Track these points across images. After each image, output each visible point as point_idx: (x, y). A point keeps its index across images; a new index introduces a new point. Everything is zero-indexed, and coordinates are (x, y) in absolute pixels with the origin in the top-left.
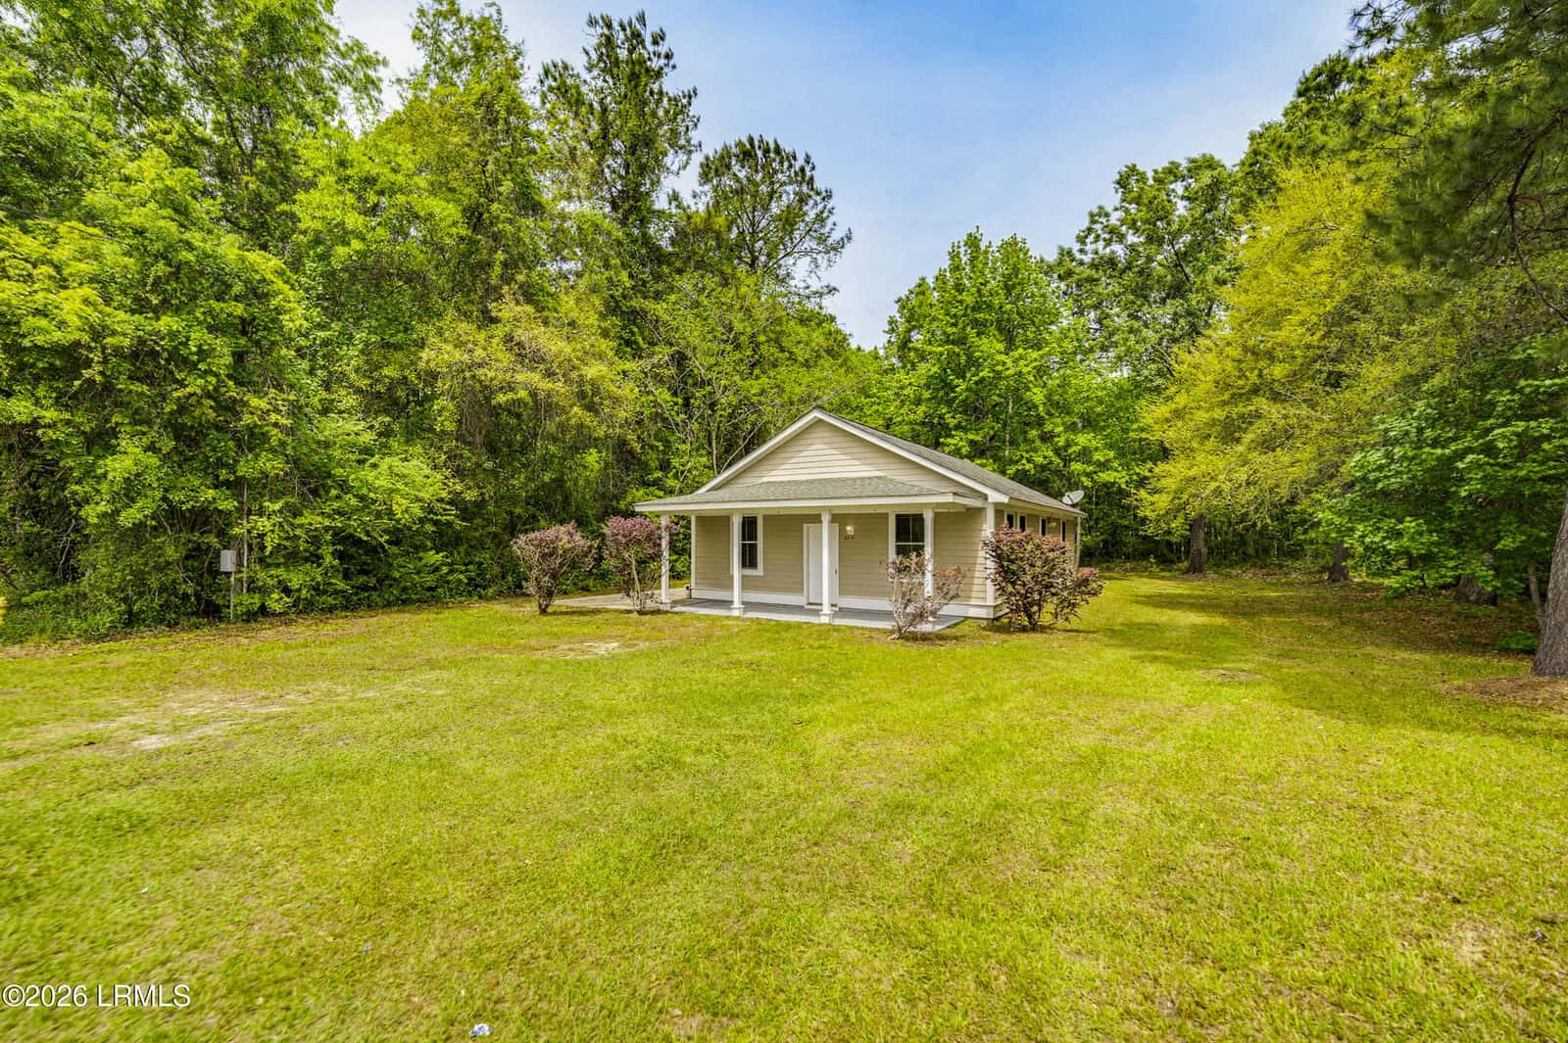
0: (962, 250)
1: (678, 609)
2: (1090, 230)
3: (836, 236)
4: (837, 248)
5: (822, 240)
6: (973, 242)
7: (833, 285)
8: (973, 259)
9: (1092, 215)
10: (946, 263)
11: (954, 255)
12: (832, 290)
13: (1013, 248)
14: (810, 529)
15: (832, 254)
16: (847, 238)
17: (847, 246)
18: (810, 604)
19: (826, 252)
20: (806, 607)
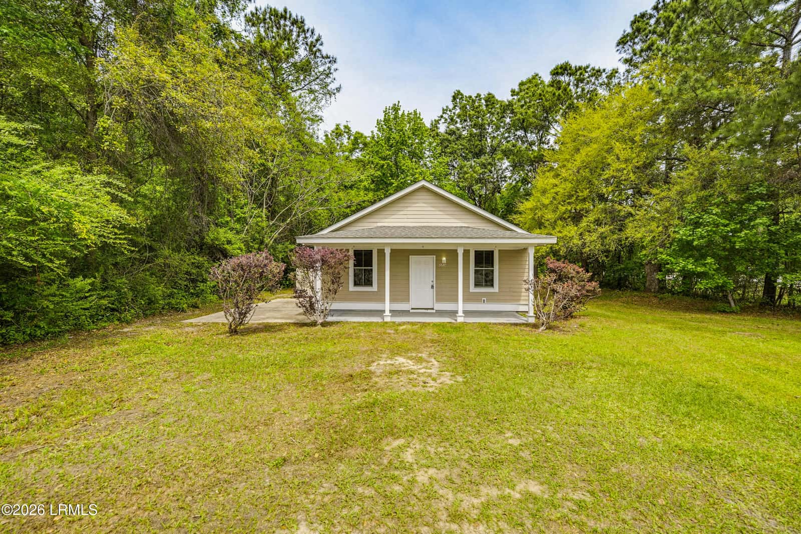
0: (391, 111)
2: (442, 117)
3: (332, 87)
4: (330, 94)
5: (324, 86)
6: (396, 108)
8: (396, 117)
9: (443, 110)
10: (381, 116)
11: (386, 112)
13: (415, 117)
14: (413, 259)
15: (328, 96)
16: (338, 89)
17: (337, 94)
18: (412, 309)
19: (325, 94)
20: (411, 311)
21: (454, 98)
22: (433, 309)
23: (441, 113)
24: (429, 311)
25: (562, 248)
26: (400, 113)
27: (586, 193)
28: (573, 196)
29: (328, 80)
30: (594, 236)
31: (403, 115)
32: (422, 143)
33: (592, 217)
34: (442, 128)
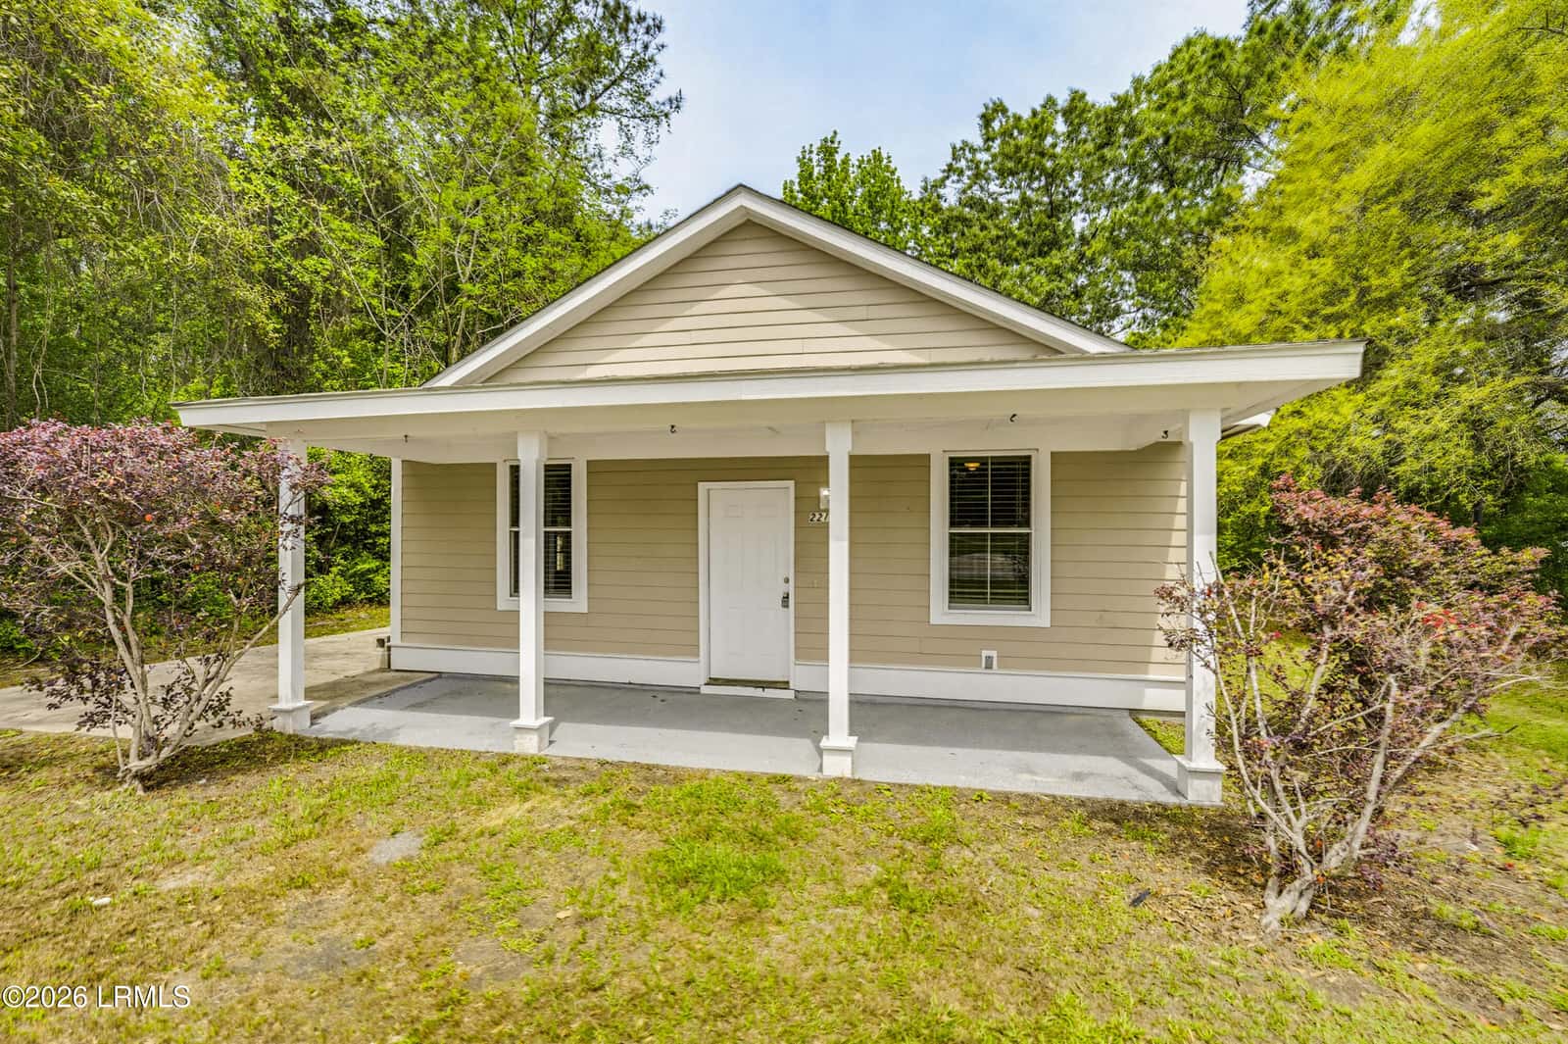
0: (815, 157)
1: (345, 720)
4: (656, 116)
5: (640, 96)
6: (828, 150)
7: (646, 181)
8: (829, 169)
9: (955, 149)
10: (793, 173)
11: (804, 162)
12: (644, 189)
13: (877, 167)
14: (713, 496)
15: (652, 122)
16: (676, 102)
17: (674, 116)
18: (713, 682)
19: (644, 118)
20: (705, 690)
21: (986, 120)
22: (784, 685)
23: (949, 160)
24: (770, 693)
25: (1307, 468)
26: (839, 158)
27: (1396, 277)
28: (1345, 292)
29: (646, 79)
30: (1440, 420)
31: (845, 162)
32: (896, 231)
33: (1425, 354)
34: (951, 194)
